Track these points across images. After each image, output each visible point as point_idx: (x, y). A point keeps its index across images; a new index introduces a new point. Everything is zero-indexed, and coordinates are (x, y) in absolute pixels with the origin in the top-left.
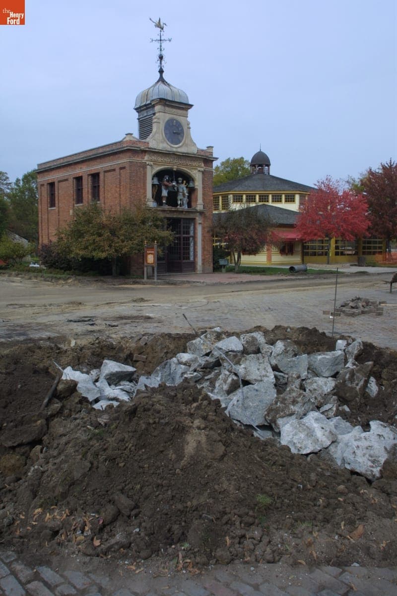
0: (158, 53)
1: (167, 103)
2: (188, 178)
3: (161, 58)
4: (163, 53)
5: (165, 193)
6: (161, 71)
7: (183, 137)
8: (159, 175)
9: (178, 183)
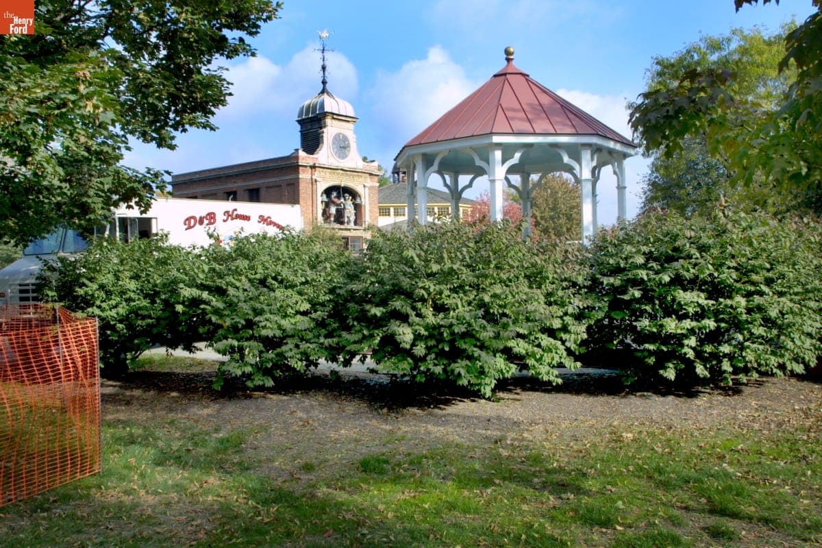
0: (322, 63)
1: (335, 117)
2: (354, 194)
3: (324, 68)
4: (326, 63)
5: (333, 210)
6: (324, 83)
7: (349, 151)
8: (328, 192)
9: (345, 200)
